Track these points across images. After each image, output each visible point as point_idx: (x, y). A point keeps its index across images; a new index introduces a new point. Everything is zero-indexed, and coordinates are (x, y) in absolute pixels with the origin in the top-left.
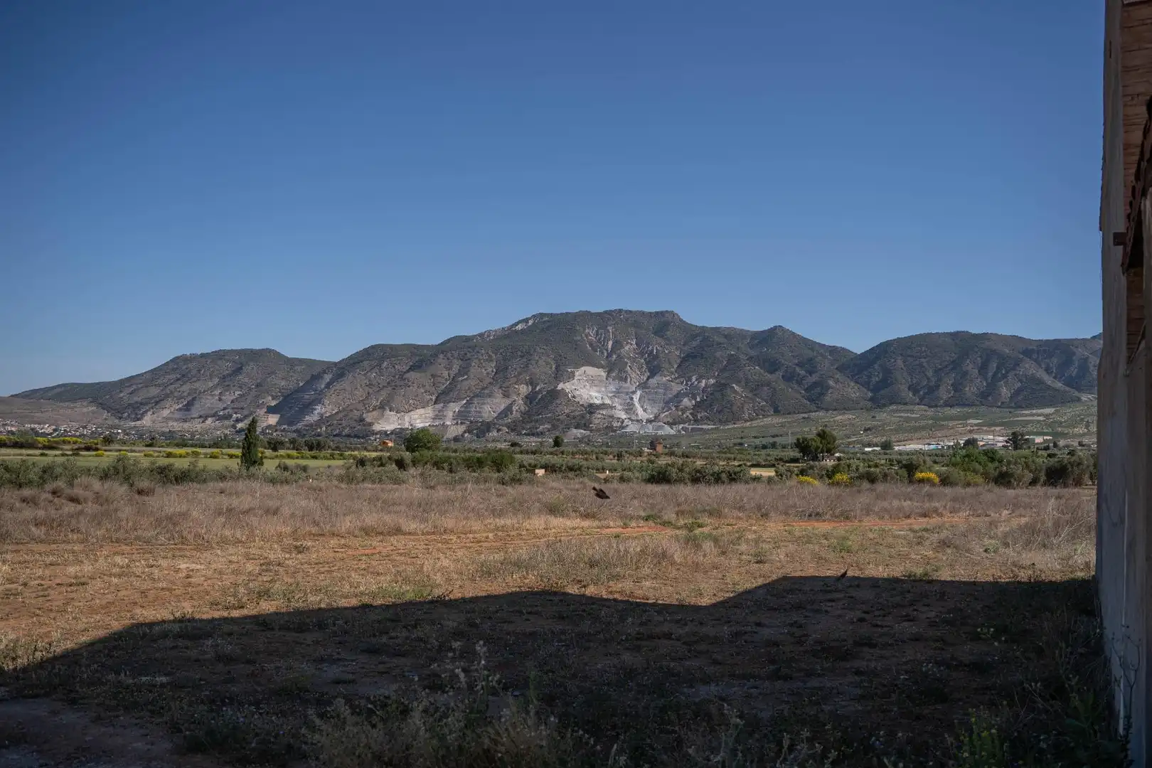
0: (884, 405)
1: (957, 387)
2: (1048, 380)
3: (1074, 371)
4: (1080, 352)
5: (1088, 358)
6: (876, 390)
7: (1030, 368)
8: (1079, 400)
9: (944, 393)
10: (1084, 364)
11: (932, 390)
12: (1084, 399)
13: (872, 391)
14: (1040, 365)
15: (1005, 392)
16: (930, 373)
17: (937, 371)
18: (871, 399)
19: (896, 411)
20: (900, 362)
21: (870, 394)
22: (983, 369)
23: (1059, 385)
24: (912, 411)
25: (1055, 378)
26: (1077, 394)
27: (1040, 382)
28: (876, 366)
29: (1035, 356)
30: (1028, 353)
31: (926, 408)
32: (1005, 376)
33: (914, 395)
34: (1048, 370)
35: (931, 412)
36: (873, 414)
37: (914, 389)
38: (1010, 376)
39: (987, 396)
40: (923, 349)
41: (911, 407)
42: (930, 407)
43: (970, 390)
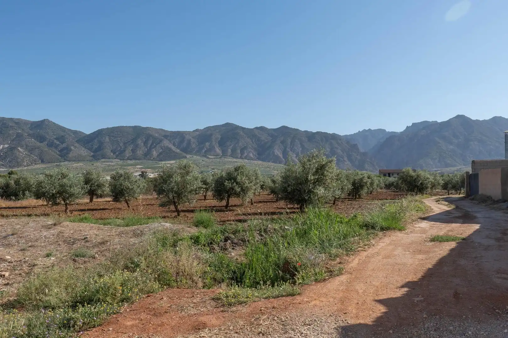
0: (99, 159)
1: (133, 151)
2: (173, 148)
3: (185, 144)
4: (187, 137)
5: (190, 140)
6: (96, 151)
7: (166, 143)
8: (186, 157)
9: (128, 153)
10: (189, 142)
11: (122, 152)
12: (188, 157)
13: (93, 152)
14: (171, 142)
15: (155, 153)
16: (121, 144)
17: (125, 144)
18: (93, 156)
19: (104, 162)
20: (107, 139)
21: (92, 154)
22: (145, 143)
23: (178, 151)
24: (112, 162)
25: (177, 148)
26: (185, 155)
27: (170, 149)
28: (96, 141)
29: (169, 138)
30: (166, 137)
31: (119, 160)
32: (155, 147)
33: (114, 154)
34: (174, 145)
35: (121, 162)
36: (92, 163)
37: (114, 152)
38: (158, 146)
39: (147, 155)
40: (119, 133)
41: (111, 160)
42: (121, 160)
43: (140, 152)
